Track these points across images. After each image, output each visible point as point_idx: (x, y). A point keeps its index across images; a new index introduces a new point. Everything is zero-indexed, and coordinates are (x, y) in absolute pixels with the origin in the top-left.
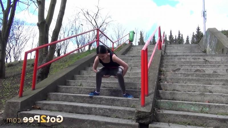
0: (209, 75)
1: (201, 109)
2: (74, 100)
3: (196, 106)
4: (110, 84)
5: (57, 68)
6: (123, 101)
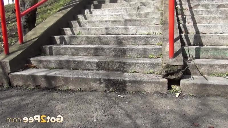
4: (117, 30)
5: (43, 13)
6: (139, 51)
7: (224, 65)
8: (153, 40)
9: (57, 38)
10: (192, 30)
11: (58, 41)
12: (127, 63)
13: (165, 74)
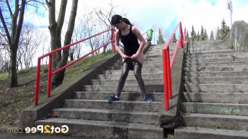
0: (238, 73)
1: (231, 110)
2: (91, 106)
3: (226, 107)
4: (129, 88)
5: (71, 73)
6: (145, 105)
7: (214, 118)
8: (160, 97)
9: (79, 93)
10: (195, 89)
11: (79, 96)
12: (133, 114)
13: (161, 123)
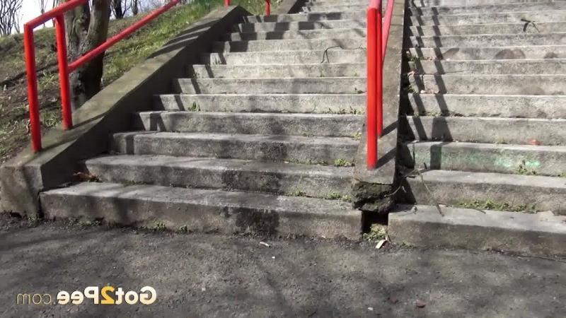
0: (537, 66)
1: (519, 163)
2: (181, 151)
3: (508, 155)
4: (273, 103)
5: (121, 54)
7: (482, 184)
8: (348, 127)
9: (145, 116)
10: (432, 107)
11: (147, 124)
12: (285, 175)
